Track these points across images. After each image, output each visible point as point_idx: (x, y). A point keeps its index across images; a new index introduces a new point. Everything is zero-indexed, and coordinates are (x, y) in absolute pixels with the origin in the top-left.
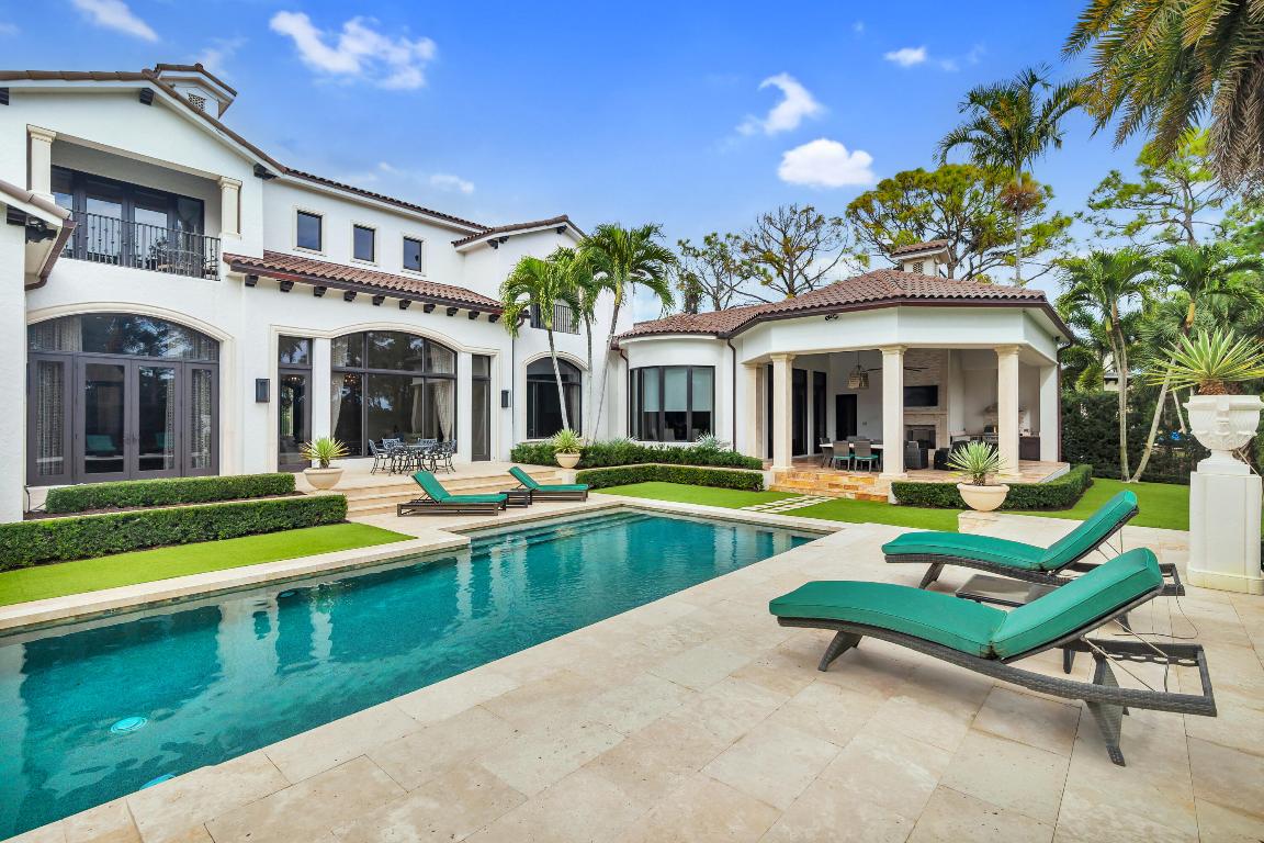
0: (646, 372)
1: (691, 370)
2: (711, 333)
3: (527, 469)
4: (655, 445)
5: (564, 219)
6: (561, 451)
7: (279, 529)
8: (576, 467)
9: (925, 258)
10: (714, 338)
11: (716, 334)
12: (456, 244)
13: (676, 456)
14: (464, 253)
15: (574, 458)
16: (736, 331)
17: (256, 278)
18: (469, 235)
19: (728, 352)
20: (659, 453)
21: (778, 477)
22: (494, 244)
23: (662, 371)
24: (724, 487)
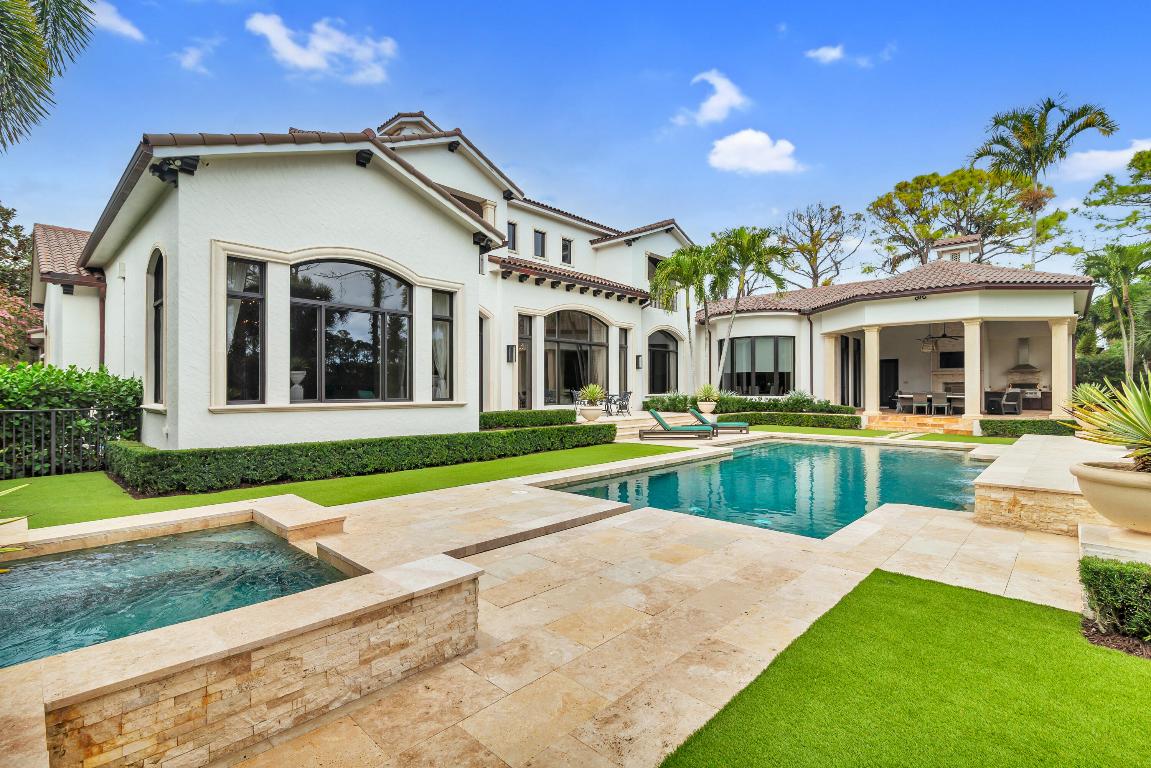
0: (737, 341)
1: (776, 339)
2: (796, 310)
3: (662, 415)
4: (755, 398)
5: (673, 222)
6: (702, 401)
7: (589, 445)
8: (714, 412)
9: (962, 249)
10: (797, 314)
11: (799, 311)
12: (592, 242)
13: (776, 406)
14: (596, 250)
15: (711, 406)
16: (815, 310)
17: (511, 273)
18: (603, 237)
19: (805, 325)
20: (759, 403)
21: (870, 419)
22: (629, 243)
23: (753, 341)
24: (828, 427)
